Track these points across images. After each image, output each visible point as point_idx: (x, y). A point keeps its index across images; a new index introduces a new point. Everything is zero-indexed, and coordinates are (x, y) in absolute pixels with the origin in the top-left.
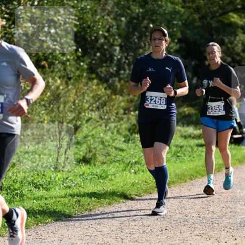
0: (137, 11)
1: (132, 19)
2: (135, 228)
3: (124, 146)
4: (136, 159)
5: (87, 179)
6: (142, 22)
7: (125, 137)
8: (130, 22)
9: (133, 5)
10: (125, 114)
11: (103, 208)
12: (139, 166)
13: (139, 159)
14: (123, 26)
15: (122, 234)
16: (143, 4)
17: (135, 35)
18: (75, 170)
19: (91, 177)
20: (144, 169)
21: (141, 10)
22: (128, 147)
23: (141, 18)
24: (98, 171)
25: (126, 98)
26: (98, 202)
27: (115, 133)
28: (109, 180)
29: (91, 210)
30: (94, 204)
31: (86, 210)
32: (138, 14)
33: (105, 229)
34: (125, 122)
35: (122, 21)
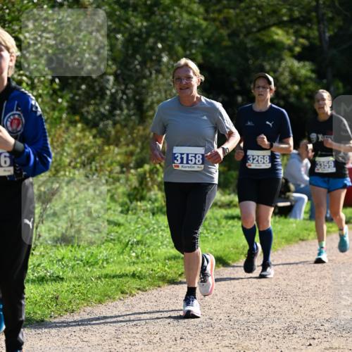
0: (139, 24)
1: (132, 35)
2: (137, 336)
3: (121, 219)
4: (139, 238)
5: (67, 266)
6: (146, 40)
7: (122, 205)
8: (128, 41)
9: (133, 15)
10: (122, 172)
11: (90, 308)
12: (143, 247)
13: (142, 237)
14: (119, 46)
15: (119, 345)
16: (148, 14)
17: (137, 59)
18: (51, 254)
19: (73, 263)
20: (150, 251)
21: (145, 24)
22: (127, 221)
23: (144, 36)
24: (84, 254)
25: (124, 149)
26: (84, 299)
27: (108, 200)
28: (100, 267)
29: (73, 311)
30: (78, 301)
31: (66, 311)
32: (140, 30)
33: (93, 338)
34: (121, 184)
35: (117, 39)
